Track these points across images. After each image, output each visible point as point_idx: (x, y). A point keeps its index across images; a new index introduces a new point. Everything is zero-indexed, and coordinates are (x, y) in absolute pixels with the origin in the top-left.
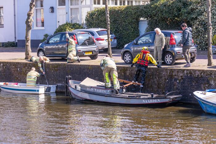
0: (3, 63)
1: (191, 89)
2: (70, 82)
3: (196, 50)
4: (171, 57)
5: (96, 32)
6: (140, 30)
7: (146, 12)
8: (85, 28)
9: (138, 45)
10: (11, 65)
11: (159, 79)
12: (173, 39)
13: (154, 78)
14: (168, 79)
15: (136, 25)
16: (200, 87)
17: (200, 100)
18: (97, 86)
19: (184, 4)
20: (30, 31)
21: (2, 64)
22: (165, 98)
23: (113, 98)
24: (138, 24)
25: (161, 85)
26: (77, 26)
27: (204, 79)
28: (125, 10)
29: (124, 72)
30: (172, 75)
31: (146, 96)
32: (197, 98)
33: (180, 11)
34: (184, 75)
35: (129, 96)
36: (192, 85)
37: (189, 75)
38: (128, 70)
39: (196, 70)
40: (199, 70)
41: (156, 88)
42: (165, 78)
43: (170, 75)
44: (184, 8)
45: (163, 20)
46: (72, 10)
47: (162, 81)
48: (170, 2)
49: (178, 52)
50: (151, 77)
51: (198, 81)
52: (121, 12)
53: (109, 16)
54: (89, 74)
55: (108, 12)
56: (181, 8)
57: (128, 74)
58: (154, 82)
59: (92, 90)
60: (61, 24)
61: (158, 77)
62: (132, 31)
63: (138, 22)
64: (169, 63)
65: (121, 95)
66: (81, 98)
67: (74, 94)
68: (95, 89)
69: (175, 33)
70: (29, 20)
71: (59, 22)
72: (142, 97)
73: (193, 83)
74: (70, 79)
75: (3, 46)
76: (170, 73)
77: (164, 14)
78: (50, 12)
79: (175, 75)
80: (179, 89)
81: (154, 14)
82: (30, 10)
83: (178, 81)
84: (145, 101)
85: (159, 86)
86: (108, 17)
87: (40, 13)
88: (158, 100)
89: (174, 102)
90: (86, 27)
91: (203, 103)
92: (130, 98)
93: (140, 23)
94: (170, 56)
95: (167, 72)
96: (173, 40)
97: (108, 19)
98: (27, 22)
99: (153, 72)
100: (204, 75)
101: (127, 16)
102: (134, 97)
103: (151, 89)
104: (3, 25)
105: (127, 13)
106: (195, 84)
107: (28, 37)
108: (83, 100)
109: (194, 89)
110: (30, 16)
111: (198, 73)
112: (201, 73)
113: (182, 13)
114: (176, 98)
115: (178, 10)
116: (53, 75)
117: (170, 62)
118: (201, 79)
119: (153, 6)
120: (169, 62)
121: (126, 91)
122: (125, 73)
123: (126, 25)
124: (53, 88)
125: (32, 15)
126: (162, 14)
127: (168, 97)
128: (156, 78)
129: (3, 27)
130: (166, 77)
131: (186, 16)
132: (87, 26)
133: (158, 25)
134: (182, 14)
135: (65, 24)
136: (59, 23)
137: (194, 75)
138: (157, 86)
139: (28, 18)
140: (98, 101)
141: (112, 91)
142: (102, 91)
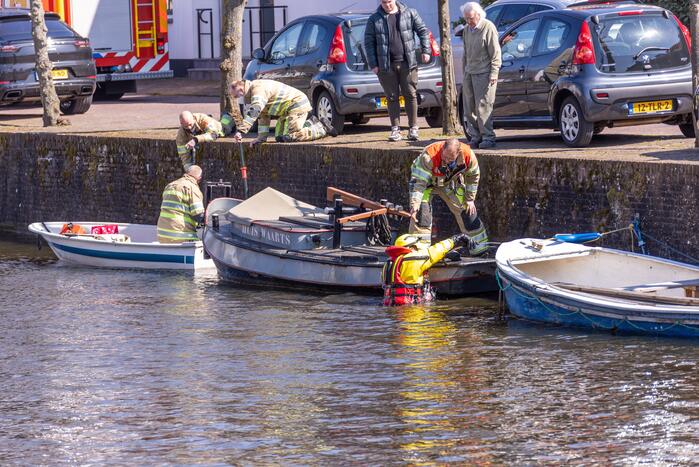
4: (574, 114)
10: (129, 153)
11: (493, 200)
14: (514, 198)
18: (281, 219)
21: (105, 148)
27: (597, 197)
30: (524, 181)
34: (551, 182)
37: (562, 182)
39: (579, 162)
40: (586, 164)
43: (518, 184)
47: (501, 207)
49: (600, 95)
59: (255, 232)
64: (572, 138)
68: (263, 232)
79: (531, 183)
83: (537, 206)
94: (573, 109)
100: (597, 180)
106: (578, 214)
107: (228, 37)
111: (583, 172)
140: (261, 276)
141: (316, 241)
142: (280, 238)
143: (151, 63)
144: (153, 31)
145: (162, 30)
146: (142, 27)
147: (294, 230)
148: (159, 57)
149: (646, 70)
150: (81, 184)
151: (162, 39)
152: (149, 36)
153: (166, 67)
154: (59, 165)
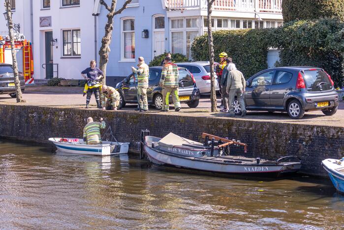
0: (65, 110)
1: (322, 154)
2: (147, 138)
3: (337, 97)
4: (297, 107)
5: (204, 66)
6: (268, 65)
7: (277, 39)
8: (190, 61)
9: (252, 87)
10: (75, 114)
11: (277, 140)
12: (301, 80)
13: (270, 137)
14: (290, 139)
15: (262, 57)
16: (336, 152)
17: (330, 172)
18: (183, 145)
19: (332, 27)
20: (106, 65)
21: (63, 112)
22: (277, 165)
23: (203, 163)
24: (266, 56)
25: (281, 148)
26: (180, 58)
27: (342, 141)
28: (247, 35)
29: (228, 128)
30: (296, 134)
31: (251, 161)
32: (327, 170)
33: (326, 37)
34: (313, 134)
35: (224, 161)
36: (324, 150)
37: (320, 134)
38: (234, 124)
39: (331, 127)
40: (335, 128)
41: (273, 152)
42: (286, 138)
43: (293, 134)
44: (333, 32)
45: (301, 51)
46: (174, 34)
47: (282, 143)
48: (311, 24)
49: (308, 100)
50: (266, 136)
51: (333, 143)
52: (242, 38)
53: (213, 45)
54: (180, 129)
55: (212, 39)
56: (326, 33)
57: (234, 131)
58: (271, 143)
59: (175, 150)
60: (157, 54)
61: (276, 137)
62: (257, 66)
63: (265, 53)
64: (295, 116)
65: (215, 159)
66: (159, 161)
67: (151, 157)
68: (179, 150)
69: (304, 71)
70: (105, 50)
71: (155, 51)
72: (243, 163)
73: (326, 147)
74: (148, 134)
75: (79, 84)
76: (293, 131)
77: (302, 42)
78: (144, 36)
79: (301, 134)
80: (306, 155)
81: (289, 41)
82: (106, 35)
83: (304, 143)
84: (247, 169)
85: (277, 149)
86: (211, 46)
87: (130, 38)
88: (266, 167)
89: (290, 171)
90: (192, 60)
91: (335, 177)
92: (226, 163)
93: (268, 54)
94: (296, 105)
95: (289, 129)
96: (301, 82)
97: (211, 50)
98: (102, 52)
99: (268, 129)
100: (342, 135)
101: (250, 45)
102: (233, 162)
103: (266, 154)
104: (80, 55)
105: (249, 39)
106: (329, 147)
108: (161, 165)
109: (327, 155)
110: (106, 43)
111: (333, 132)
112: (338, 132)
113: (328, 40)
114: (293, 165)
115: (323, 36)
116: (132, 129)
117: (296, 114)
118: (338, 140)
119: (286, 29)
120: (294, 113)
121: (224, 154)
122: (230, 129)
123: (248, 58)
124: (124, 147)
125: (109, 42)
126: (300, 42)
127: (281, 164)
128: (273, 137)
129: (80, 58)
130: (288, 137)
131: (333, 45)
132: (194, 58)
133: (294, 57)
134: (328, 42)
135: (163, 55)
136: (155, 53)
137: (328, 135)
138: (274, 150)
139: (103, 46)
140: (182, 167)
141: (203, 153)
142: (189, 153)
143: (29, 81)
144: (29, 71)
145: (32, 70)
146: (26, 69)
147: (195, 149)
148: (31, 79)
149: (321, 91)
150: (50, 124)
151: (32, 73)
152: (28, 72)
153: (33, 82)
154: (40, 117)
